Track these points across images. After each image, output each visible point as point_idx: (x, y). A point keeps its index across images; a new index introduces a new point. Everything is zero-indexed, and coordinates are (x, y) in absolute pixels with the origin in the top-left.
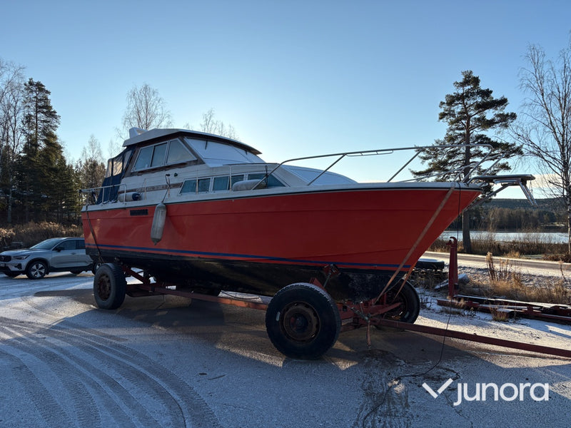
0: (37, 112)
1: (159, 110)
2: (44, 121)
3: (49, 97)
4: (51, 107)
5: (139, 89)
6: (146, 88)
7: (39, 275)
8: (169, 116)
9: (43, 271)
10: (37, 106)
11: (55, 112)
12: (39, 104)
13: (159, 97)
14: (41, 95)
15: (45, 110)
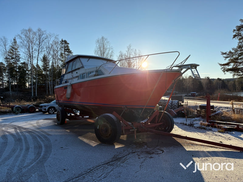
0: (65, 52)
1: (108, 47)
2: (67, 55)
3: (69, 45)
4: (69, 49)
5: (100, 39)
6: (103, 38)
7: (52, 113)
8: (112, 49)
9: (54, 111)
10: (65, 50)
11: (71, 51)
12: (66, 48)
13: (108, 41)
14: (66, 45)
15: (68, 51)
